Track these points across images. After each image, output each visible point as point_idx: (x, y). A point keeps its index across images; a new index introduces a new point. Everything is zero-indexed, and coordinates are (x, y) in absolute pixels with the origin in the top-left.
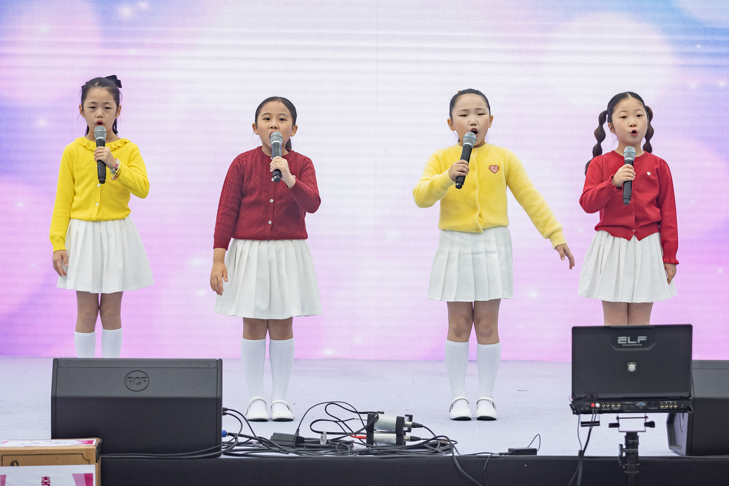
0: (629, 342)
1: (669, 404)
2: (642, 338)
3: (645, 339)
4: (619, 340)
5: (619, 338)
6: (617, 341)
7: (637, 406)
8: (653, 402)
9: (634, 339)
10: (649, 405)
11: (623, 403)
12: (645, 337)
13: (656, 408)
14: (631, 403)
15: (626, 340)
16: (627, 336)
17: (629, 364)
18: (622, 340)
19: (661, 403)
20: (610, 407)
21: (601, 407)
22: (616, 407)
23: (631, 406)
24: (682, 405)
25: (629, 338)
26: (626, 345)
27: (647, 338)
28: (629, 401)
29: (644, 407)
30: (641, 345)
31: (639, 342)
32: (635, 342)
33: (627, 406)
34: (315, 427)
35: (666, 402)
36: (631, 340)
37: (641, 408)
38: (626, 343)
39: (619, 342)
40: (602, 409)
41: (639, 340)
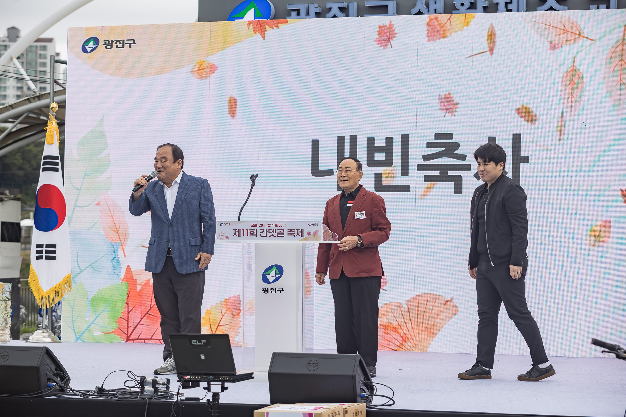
0: (198, 343)
1: (225, 377)
2: (204, 341)
3: (205, 342)
4: (193, 342)
5: (192, 341)
6: (192, 343)
7: (209, 378)
8: (217, 376)
9: (200, 341)
10: (214, 378)
11: (202, 376)
12: (205, 341)
13: (218, 380)
14: (206, 376)
15: (196, 342)
16: (196, 340)
17: (201, 355)
18: (194, 342)
19: (221, 377)
20: (195, 378)
21: (190, 378)
22: (198, 378)
23: (206, 378)
24: (231, 378)
25: (197, 341)
26: (196, 345)
27: (206, 341)
28: (204, 375)
29: (212, 379)
30: (204, 345)
31: (202, 343)
32: (201, 343)
33: (204, 378)
34: (126, 384)
35: (223, 376)
36: (198, 342)
37: (211, 379)
38: (196, 343)
39: (193, 343)
40: (192, 380)
41: (202, 342)
